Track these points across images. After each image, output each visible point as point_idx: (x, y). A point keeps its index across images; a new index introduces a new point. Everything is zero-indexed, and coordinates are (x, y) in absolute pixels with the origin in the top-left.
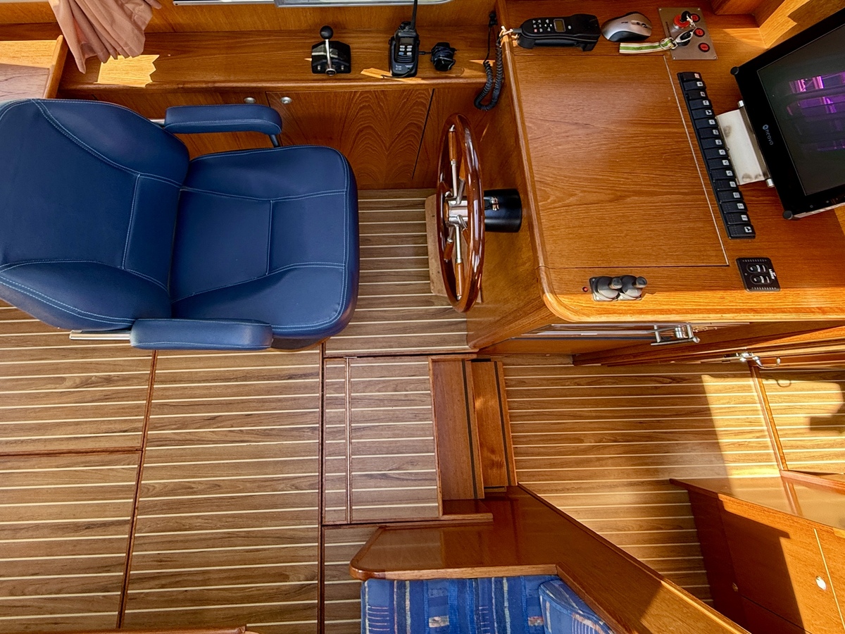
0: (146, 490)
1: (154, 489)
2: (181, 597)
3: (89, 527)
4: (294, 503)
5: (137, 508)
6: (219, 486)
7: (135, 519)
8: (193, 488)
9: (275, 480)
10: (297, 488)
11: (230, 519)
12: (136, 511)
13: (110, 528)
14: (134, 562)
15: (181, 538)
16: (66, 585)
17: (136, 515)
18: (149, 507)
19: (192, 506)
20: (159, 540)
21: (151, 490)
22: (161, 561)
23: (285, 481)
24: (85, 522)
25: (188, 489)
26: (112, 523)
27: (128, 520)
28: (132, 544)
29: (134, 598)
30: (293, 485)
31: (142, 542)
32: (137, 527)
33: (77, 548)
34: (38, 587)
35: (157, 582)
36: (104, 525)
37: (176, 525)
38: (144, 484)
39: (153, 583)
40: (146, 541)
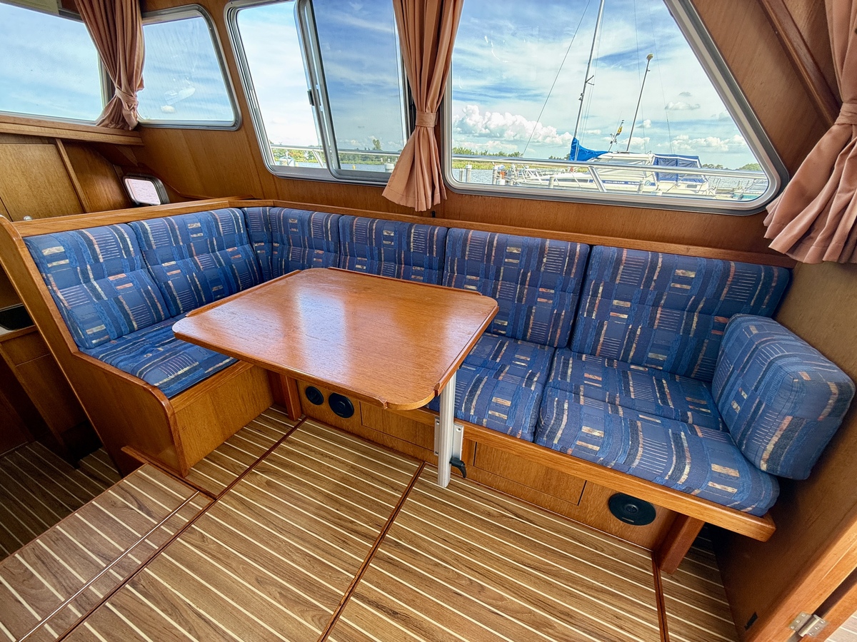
0: (322, 620)
1: (315, 616)
2: (344, 508)
3: (393, 614)
4: (217, 526)
5: (340, 605)
6: (257, 580)
7: (347, 594)
8: (280, 593)
9: (211, 555)
10: (203, 536)
11: (271, 543)
12: (342, 602)
13: (374, 599)
14: (366, 553)
15: (318, 551)
16: (430, 567)
17: (344, 598)
18: (328, 598)
19: (292, 576)
20: (336, 560)
21: (318, 617)
22: (344, 542)
23: (206, 549)
24: (396, 622)
25: (285, 596)
26: (370, 603)
27: (354, 597)
28: (360, 571)
29: (377, 525)
30: (204, 541)
31: (351, 567)
32: (348, 584)
33: (411, 597)
34: (456, 579)
35: (355, 527)
36: (378, 606)
37: (315, 566)
38: (321, 630)
39: (358, 529)
40: (347, 566)
